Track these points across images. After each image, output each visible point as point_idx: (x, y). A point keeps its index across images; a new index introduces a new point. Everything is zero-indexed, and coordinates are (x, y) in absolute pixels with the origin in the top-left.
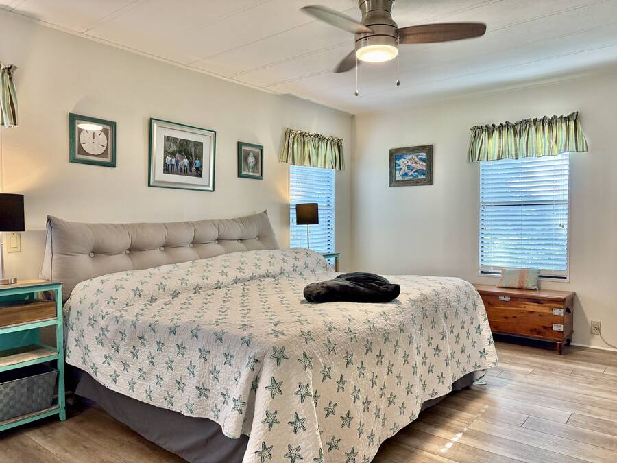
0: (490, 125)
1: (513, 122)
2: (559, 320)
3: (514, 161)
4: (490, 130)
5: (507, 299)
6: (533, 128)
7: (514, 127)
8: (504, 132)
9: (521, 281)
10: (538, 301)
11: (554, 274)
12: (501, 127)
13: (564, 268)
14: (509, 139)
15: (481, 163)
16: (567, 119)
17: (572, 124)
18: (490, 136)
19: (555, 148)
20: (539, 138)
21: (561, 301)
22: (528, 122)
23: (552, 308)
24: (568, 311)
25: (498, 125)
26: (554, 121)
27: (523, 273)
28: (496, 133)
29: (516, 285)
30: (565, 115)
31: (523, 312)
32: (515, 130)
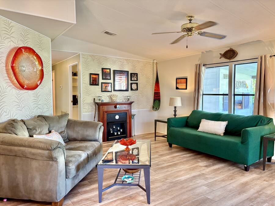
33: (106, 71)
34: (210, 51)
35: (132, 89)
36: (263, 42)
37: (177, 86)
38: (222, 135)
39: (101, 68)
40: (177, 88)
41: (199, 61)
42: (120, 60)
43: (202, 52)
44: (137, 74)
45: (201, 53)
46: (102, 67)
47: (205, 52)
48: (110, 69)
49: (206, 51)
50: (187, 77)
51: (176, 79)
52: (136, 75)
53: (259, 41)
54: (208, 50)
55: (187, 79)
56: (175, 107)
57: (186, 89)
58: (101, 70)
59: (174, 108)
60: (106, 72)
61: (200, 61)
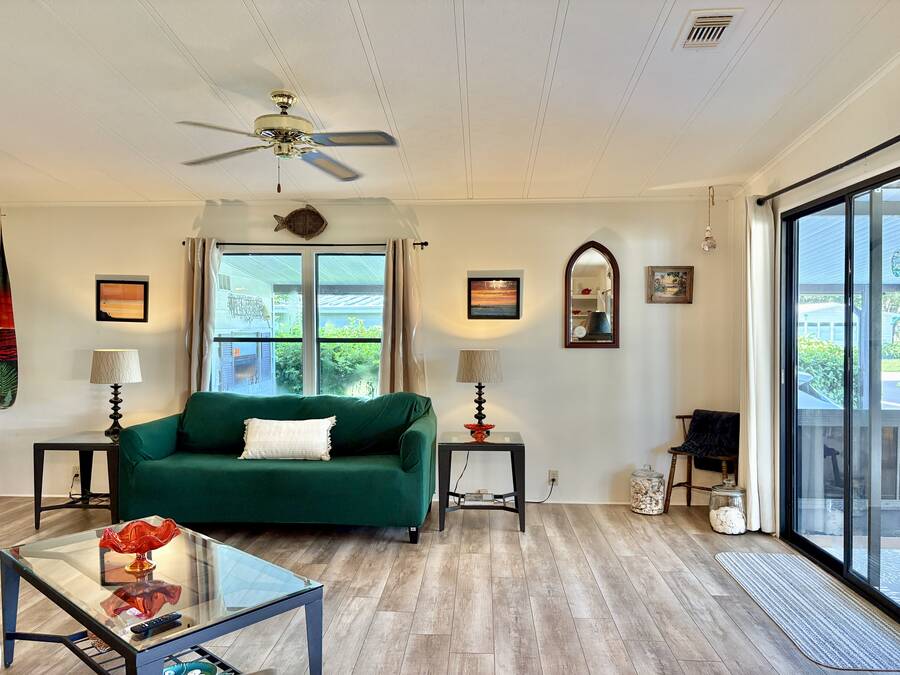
34: (236, 201)
36: (393, 204)
37: (103, 309)
38: (327, 458)
40: (102, 316)
41: (194, 228)
43: (207, 201)
45: (204, 203)
47: (220, 203)
49: (223, 200)
50: (148, 277)
51: (99, 283)
53: (384, 201)
54: (232, 199)
55: (146, 285)
56: (116, 387)
57: (145, 320)
59: (113, 390)
61: (199, 229)
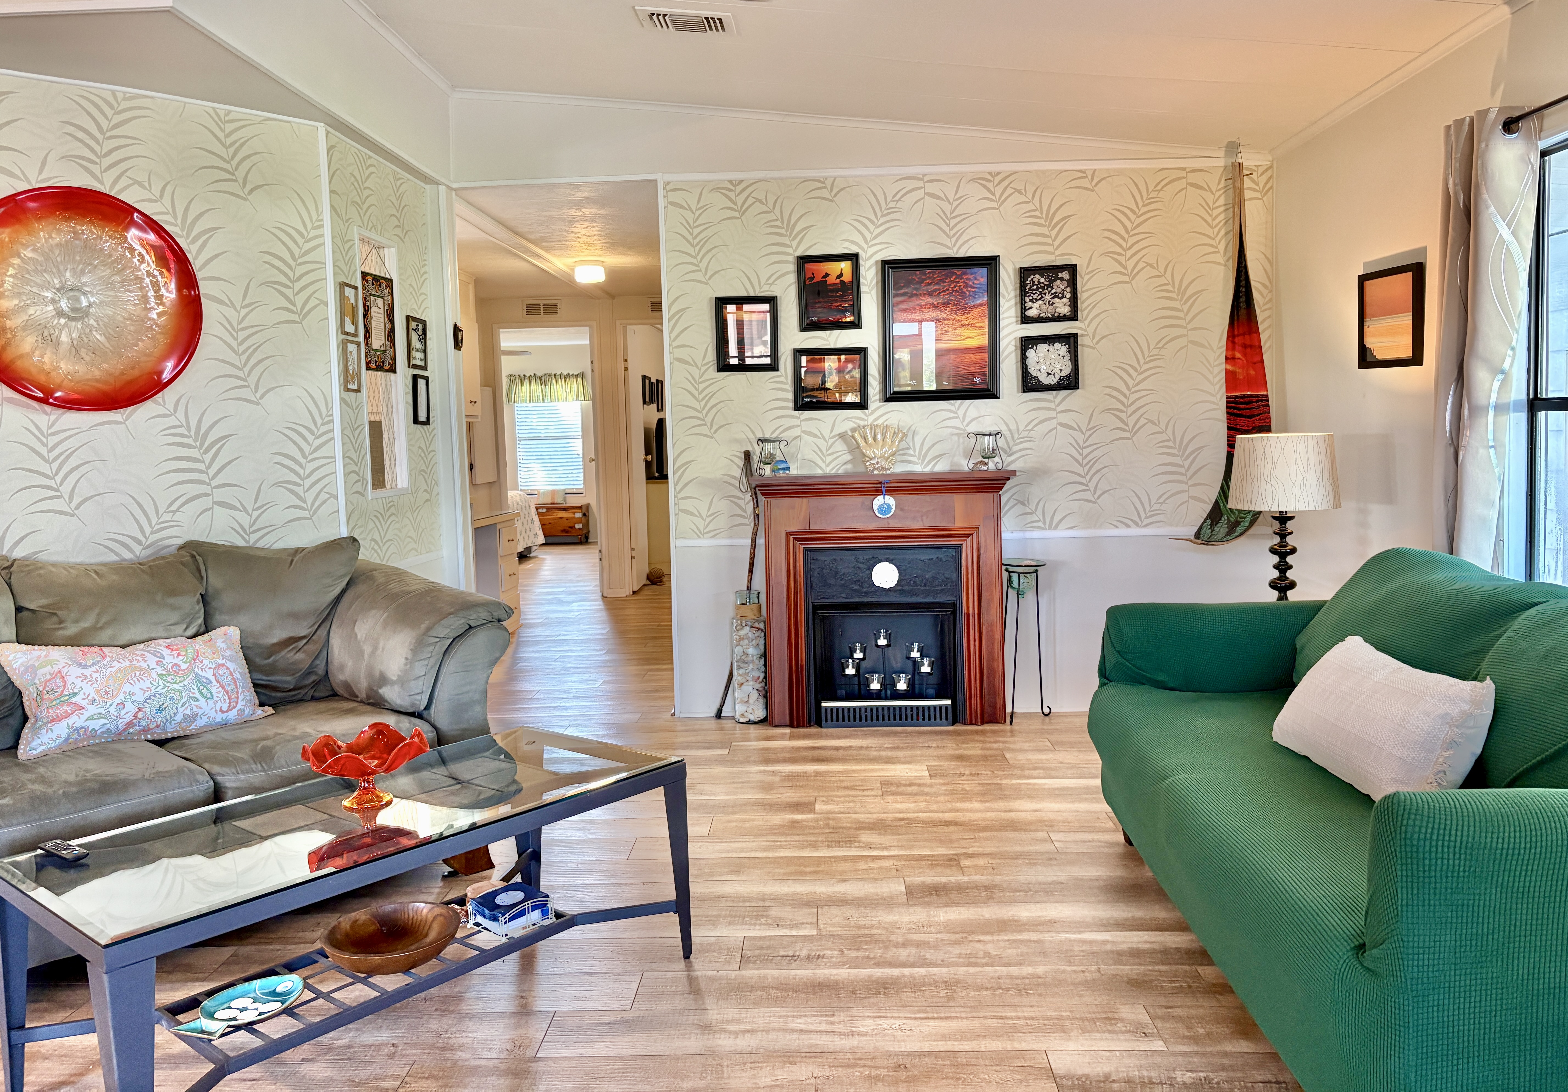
0: (522, 375)
1: (539, 374)
2: (579, 521)
3: (541, 404)
4: (522, 379)
5: (544, 510)
6: (554, 381)
7: (540, 378)
8: (533, 381)
9: (553, 498)
10: (565, 509)
11: (575, 491)
12: (530, 377)
13: (582, 486)
14: (536, 388)
15: (516, 405)
16: (577, 376)
17: (580, 379)
18: (522, 384)
19: (570, 397)
20: (558, 388)
21: (580, 508)
22: (550, 375)
23: (574, 513)
24: (584, 515)
25: (528, 375)
26: (567, 377)
27: (554, 492)
28: (527, 381)
29: (550, 502)
30: (576, 373)
31: (555, 519)
32: (541, 380)
33: (827, 275)
35: (1030, 384)
37: (1367, 341)
39: (792, 259)
40: (1366, 357)
42: (931, 188)
44: (1072, 269)
45: (1506, 10)
46: (799, 253)
48: (853, 258)
50: (1425, 250)
51: (1362, 280)
52: (1065, 275)
56: (1283, 519)
57: (1417, 360)
58: (792, 267)
59: (1276, 526)
60: (823, 283)
